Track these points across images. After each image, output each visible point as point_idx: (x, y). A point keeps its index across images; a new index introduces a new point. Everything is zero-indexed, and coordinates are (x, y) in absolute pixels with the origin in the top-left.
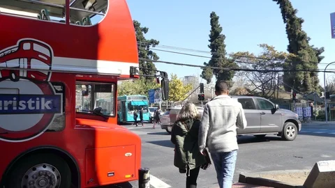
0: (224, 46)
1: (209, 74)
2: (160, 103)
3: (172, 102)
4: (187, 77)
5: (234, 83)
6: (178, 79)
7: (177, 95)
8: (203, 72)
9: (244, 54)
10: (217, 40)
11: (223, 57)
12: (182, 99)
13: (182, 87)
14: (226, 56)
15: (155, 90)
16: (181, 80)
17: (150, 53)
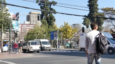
0: (97, 5)
1: (87, 22)
2: (57, 39)
3: (65, 39)
4: (74, 25)
5: (103, 28)
6: (69, 25)
7: (68, 35)
8: (84, 21)
9: (110, 9)
10: (93, 1)
11: (97, 12)
12: (71, 37)
13: (71, 30)
14: (98, 11)
15: (54, 31)
16: (71, 26)
17: (52, 9)
